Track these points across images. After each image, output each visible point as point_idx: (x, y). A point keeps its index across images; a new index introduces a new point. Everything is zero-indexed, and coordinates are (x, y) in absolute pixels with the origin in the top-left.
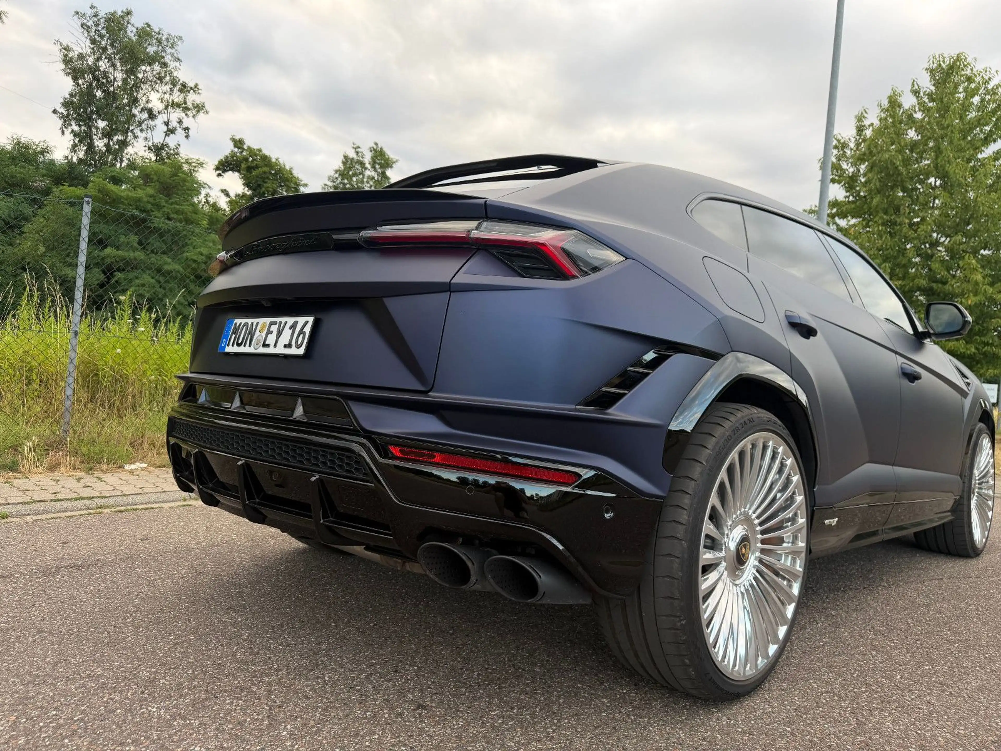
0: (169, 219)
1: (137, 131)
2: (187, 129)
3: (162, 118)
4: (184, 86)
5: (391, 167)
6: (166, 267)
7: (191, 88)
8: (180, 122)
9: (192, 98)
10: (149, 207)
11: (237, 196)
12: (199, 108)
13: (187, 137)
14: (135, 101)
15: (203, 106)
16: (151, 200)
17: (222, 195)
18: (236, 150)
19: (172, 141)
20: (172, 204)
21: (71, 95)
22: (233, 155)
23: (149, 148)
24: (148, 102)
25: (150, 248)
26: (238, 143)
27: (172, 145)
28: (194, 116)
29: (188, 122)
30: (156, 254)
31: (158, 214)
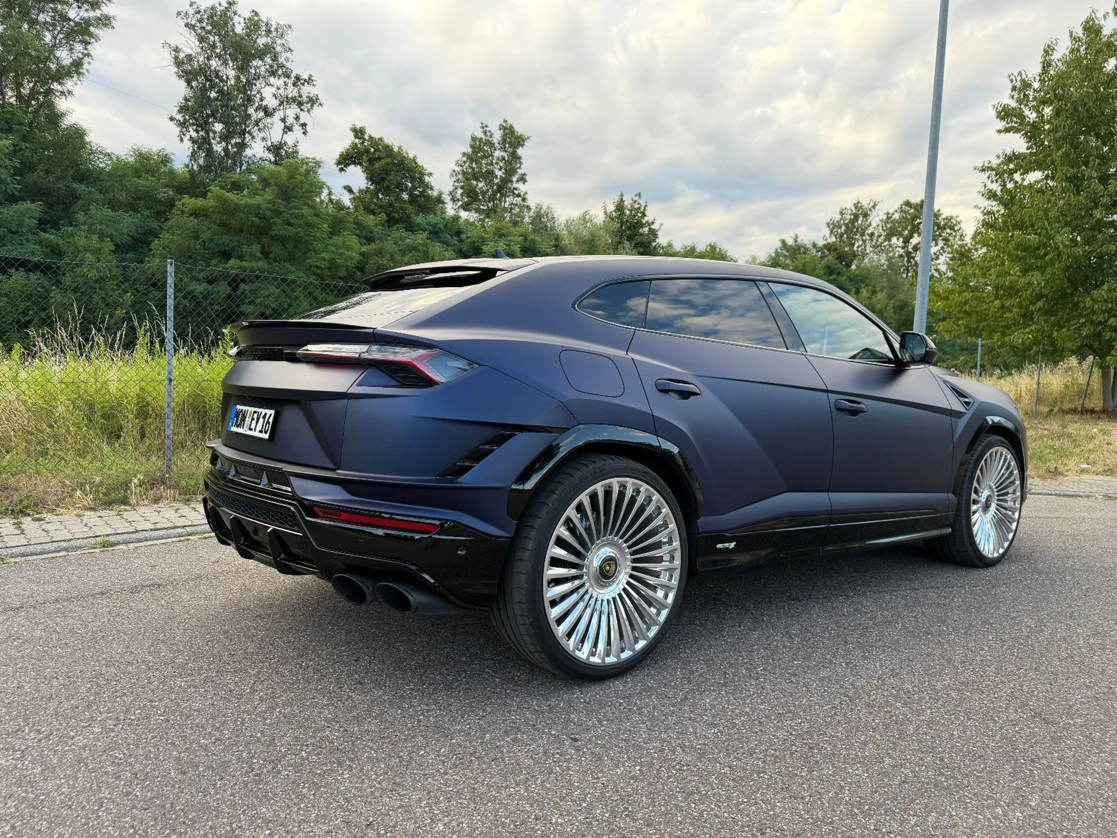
0: (289, 224)
1: (255, 131)
3: (279, 115)
4: (298, 78)
5: (523, 145)
7: (305, 81)
8: (297, 118)
9: (306, 90)
10: (269, 213)
11: (361, 191)
12: (313, 101)
13: (305, 133)
14: (249, 100)
15: (317, 99)
16: (271, 206)
17: (346, 192)
18: (357, 141)
19: (290, 139)
20: (291, 209)
21: (186, 99)
22: (354, 146)
23: (268, 149)
24: (262, 99)
25: (272, 256)
26: (359, 133)
27: (290, 143)
28: (308, 111)
29: (304, 117)
30: (279, 263)
31: (279, 221)
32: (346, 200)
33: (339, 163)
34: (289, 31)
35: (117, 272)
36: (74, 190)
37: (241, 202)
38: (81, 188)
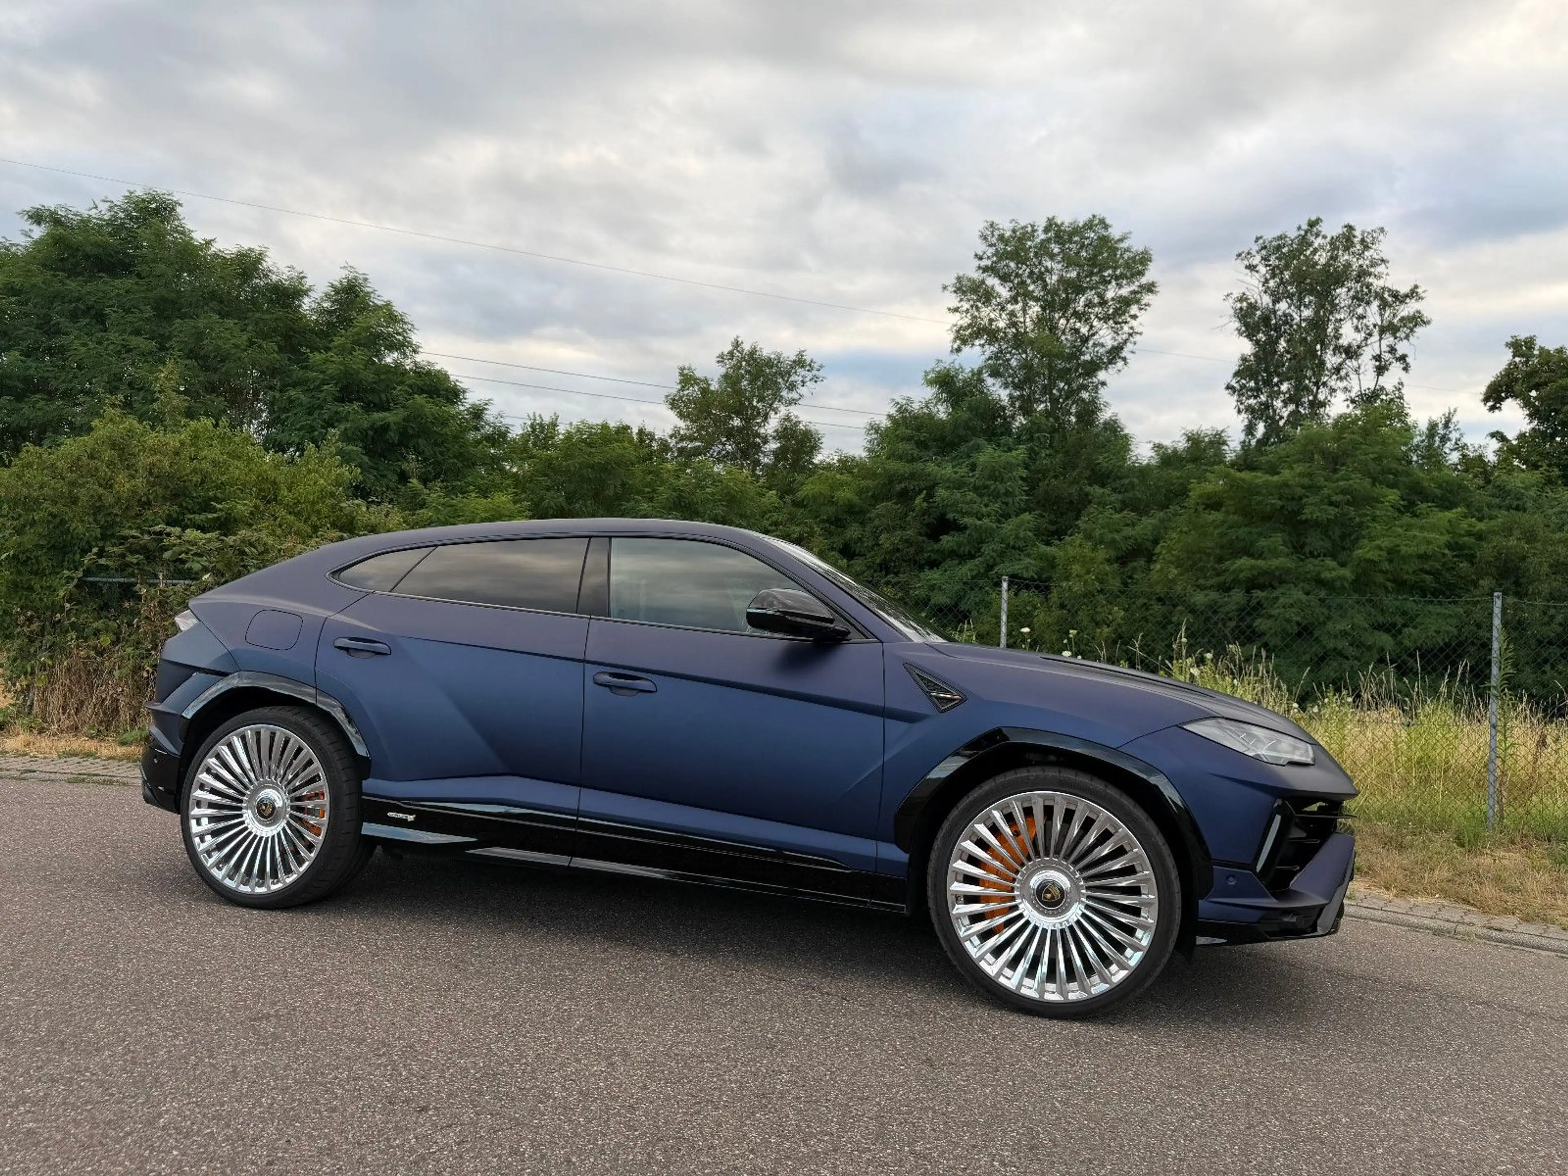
0: (1331, 504)
1: (1333, 382)
2: (1403, 358)
3: (1368, 354)
4: (1396, 295)
6: (1326, 575)
7: (1407, 296)
8: (1392, 350)
9: (1406, 308)
10: (1299, 491)
13: (1406, 369)
15: (1420, 317)
16: (1306, 481)
17: (1492, 441)
18: (1518, 360)
19: (1389, 381)
20: (1338, 480)
21: (1244, 359)
22: (1512, 369)
23: (1353, 401)
26: (1522, 347)
27: (1389, 387)
28: (1407, 337)
29: (1402, 348)
30: (1316, 557)
31: (1313, 499)
32: (1491, 451)
33: (1486, 400)
34: (1381, 237)
35: (1115, 584)
36: (1087, 495)
37: (1258, 481)
38: (1096, 490)
